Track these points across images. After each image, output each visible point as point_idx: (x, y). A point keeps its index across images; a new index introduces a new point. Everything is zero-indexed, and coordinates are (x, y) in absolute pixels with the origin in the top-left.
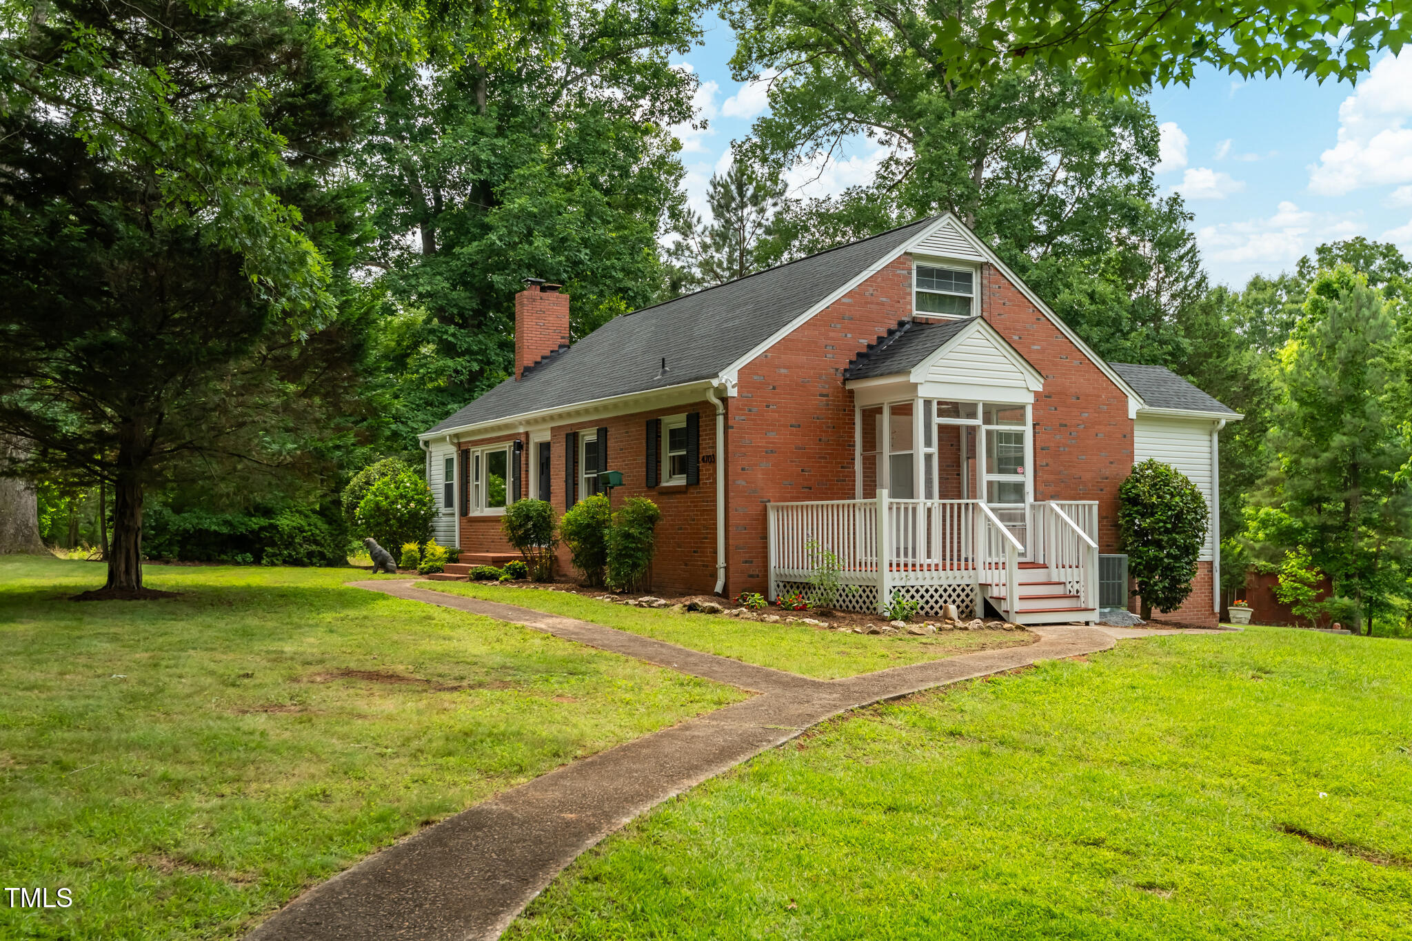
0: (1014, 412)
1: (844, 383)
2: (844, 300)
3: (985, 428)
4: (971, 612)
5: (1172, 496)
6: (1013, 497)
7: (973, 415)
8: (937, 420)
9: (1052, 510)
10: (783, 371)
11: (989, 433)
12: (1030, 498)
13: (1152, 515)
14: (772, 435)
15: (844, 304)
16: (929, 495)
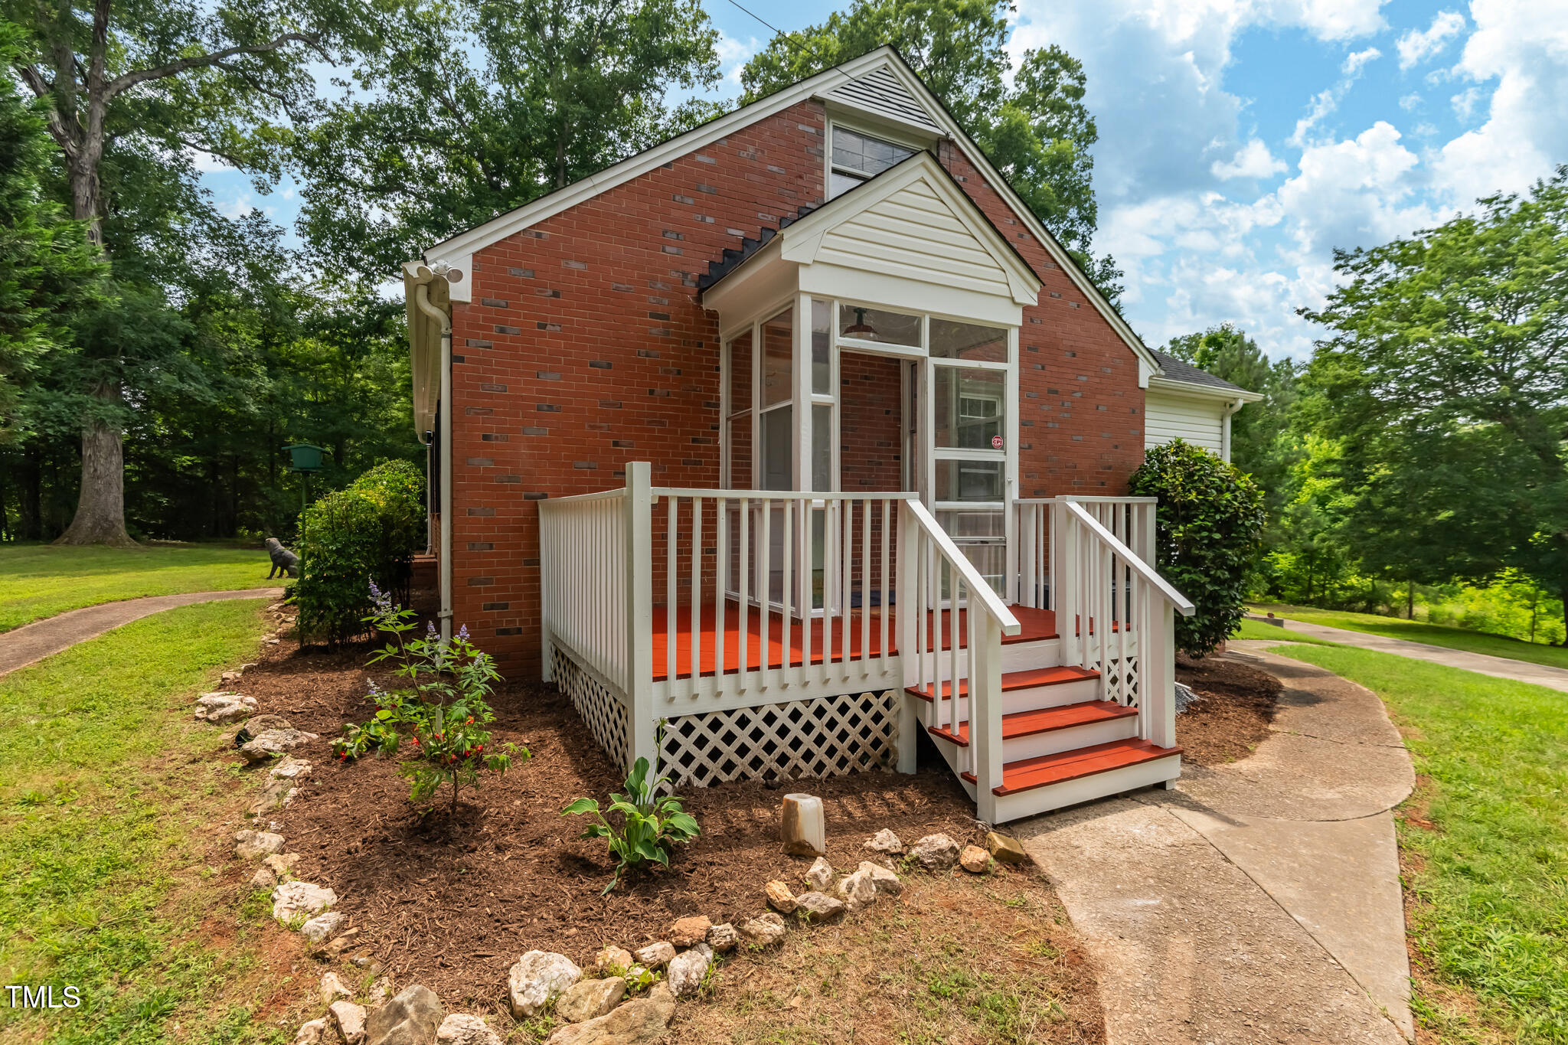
0: (988, 340)
1: (699, 299)
2: (700, 158)
3: (933, 362)
4: (886, 754)
5: (1220, 491)
6: (982, 492)
7: (914, 340)
8: (839, 341)
9: (1070, 514)
10: (575, 265)
11: (940, 371)
12: (1013, 493)
13: (1187, 519)
14: (551, 378)
15: (700, 164)
16: (821, 483)
